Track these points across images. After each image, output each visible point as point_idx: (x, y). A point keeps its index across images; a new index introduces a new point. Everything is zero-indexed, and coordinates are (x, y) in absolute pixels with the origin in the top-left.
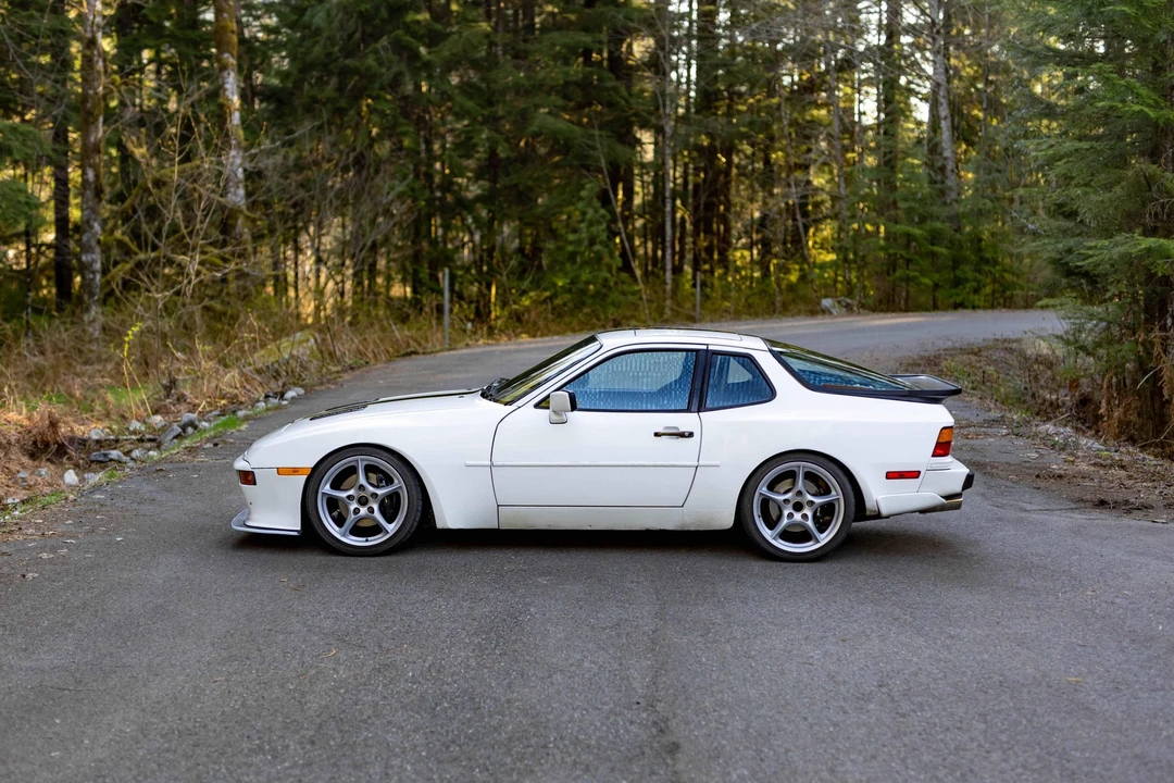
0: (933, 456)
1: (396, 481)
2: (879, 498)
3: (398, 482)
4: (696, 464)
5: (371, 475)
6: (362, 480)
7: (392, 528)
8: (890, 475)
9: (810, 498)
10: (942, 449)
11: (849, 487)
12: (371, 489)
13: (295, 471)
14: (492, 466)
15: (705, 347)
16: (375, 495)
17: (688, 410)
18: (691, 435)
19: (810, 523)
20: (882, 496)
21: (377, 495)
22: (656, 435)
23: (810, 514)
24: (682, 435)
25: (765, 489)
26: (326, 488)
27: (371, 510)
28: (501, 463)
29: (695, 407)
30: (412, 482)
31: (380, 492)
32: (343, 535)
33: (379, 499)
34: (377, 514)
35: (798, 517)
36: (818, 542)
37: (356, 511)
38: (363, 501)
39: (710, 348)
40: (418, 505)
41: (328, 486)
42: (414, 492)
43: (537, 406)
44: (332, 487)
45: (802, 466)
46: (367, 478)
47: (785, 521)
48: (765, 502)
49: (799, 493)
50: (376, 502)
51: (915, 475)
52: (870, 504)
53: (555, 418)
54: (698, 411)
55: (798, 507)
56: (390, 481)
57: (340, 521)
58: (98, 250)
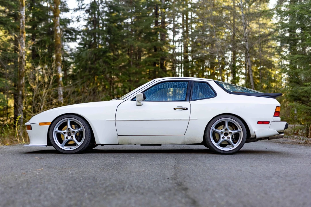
0: (274, 116)
1: (81, 127)
2: (255, 131)
3: (82, 127)
4: (189, 119)
5: (73, 125)
6: (69, 127)
7: (79, 144)
8: (259, 123)
9: (230, 131)
10: (277, 114)
11: (244, 127)
12: (72, 130)
13: (45, 124)
14: (115, 121)
15: (191, 80)
16: (73, 132)
17: (186, 101)
18: (187, 109)
19: (231, 140)
20: (256, 130)
21: (74, 132)
22: (174, 109)
23: (230, 137)
24: (184, 109)
25: (214, 128)
26: (56, 130)
27: (72, 137)
28: (119, 120)
29: (188, 99)
30: (87, 127)
31: (75, 131)
32: (62, 146)
33: (75, 133)
34: (74, 139)
35: (226, 138)
36: (234, 147)
37: (67, 138)
38: (69, 134)
39: (193, 80)
40: (89, 136)
41: (57, 129)
42: (88, 131)
43: (132, 100)
44: (59, 129)
45: (227, 120)
46: (71, 127)
47: (222, 140)
48: (214, 133)
49: (226, 129)
50: (74, 134)
51: (268, 123)
52: (252, 133)
53: (138, 103)
54: (189, 101)
55: (226, 134)
56: (79, 127)
57: (61, 141)
58: (22, 113)
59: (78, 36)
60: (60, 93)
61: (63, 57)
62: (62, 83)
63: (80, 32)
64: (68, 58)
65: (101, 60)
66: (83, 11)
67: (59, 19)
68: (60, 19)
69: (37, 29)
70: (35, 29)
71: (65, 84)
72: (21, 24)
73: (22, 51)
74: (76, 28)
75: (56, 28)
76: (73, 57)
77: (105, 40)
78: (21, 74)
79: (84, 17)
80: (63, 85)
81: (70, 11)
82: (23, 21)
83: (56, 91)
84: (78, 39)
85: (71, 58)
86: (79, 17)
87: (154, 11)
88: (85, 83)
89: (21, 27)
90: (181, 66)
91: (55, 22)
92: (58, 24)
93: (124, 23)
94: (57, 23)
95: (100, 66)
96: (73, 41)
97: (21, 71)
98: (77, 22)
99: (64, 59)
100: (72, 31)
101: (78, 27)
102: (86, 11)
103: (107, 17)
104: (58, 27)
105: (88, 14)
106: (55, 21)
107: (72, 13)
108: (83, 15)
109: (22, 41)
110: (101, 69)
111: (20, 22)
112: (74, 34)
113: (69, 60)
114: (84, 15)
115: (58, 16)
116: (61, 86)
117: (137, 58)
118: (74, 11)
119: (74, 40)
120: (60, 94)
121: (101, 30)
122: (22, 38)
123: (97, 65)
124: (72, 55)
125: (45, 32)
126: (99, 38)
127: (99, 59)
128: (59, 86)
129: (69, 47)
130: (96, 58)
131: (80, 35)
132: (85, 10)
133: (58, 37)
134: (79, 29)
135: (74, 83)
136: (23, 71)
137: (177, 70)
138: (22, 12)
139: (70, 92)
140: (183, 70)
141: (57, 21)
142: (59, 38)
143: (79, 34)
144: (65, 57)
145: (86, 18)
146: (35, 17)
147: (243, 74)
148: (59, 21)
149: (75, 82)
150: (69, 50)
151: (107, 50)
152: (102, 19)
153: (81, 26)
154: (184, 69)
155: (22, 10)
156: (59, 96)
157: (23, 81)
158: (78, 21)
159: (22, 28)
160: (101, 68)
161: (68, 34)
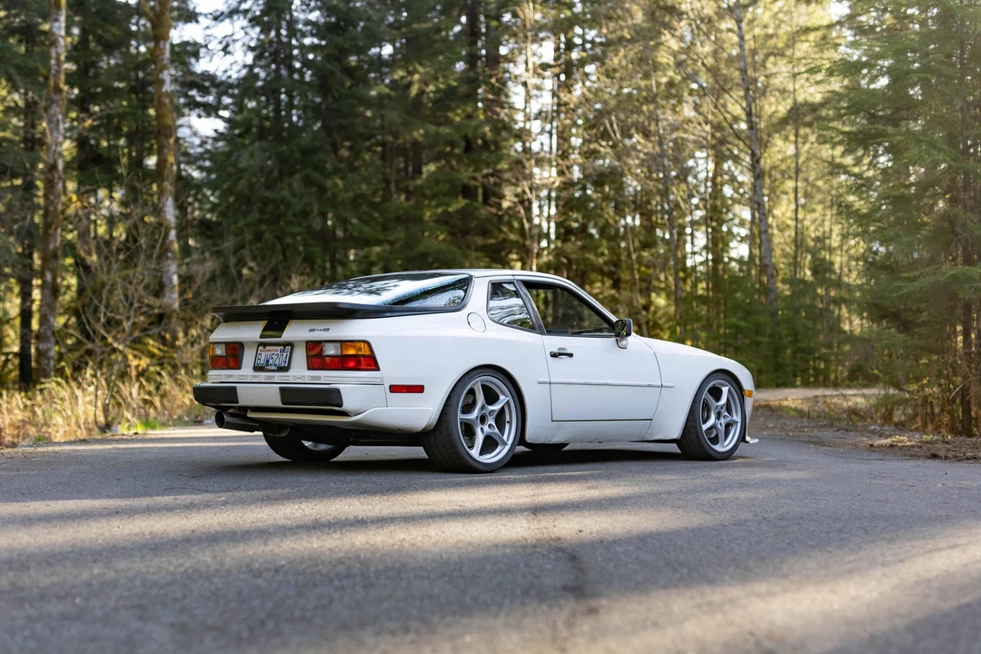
58: (53, 340)
59: (227, 100)
60: (171, 280)
61: (178, 164)
62: (176, 246)
63: (231, 86)
64: (194, 167)
65: (297, 176)
66: (244, 23)
67: (168, 46)
68: (172, 46)
69: (97, 76)
70: (91, 73)
71: (186, 250)
72: (53, 62)
73: (53, 148)
74: (219, 74)
75: (161, 76)
76: (207, 164)
77: (310, 114)
78: (49, 219)
79: (246, 39)
80: (178, 256)
81: (201, 19)
82: (58, 55)
83: (159, 274)
84: (226, 108)
85: (201, 169)
86: (229, 39)
87: (464, 19)
88: (248, 247)
89: (53, 72)
90: (549, 198)
91: (158, 56)
92: (165, 62)
93: (371, 57)
94: (162, 60)
95: (294, 196)
96: (209, 115)
97: (51, 209)
98: (222, 53)
99: (179, 170)
100: (207, 84)
101: (226, 71)
102: (250, 21)
103: (316, 41)
104: (166, 72)
105: (258, 29)
106: (157, 53)
107: (208, 27)
108: (242, 33)
109: (54, 115)
110: (298, 205)
111: (50, 58)
112: (214, 90)
113: (196, 174)
114: (246, 33)
115: (166, 37)
116: (174, 258)
117: (410, 169)
118: (216, 19)
119: (211, 110)
120: (168, 282)
121: (297, 81)
122: (54, 106)
123: (285, 193)
124: (205, 160)
125: (121, 85)
126: (290, 106)
127: (291, 174)
128: (168, 258)
129: (195, 134)
130: (280, 171)
131: (231, 96)
132: (249, 16)
133: (165, 104)
134: (230, 77)
135: (215, 249)
136: (56, 209)
137: (535, 210)
138: (56, 24)
139: (200, 276)
140: (553, 211)
141: (163, 54)
142: (169, 107)
143: (230, 91)
144: (182, 166)
145: (253, 44)
146: (91, 37)
147: (742, 223)
148: (167, 54)
149: (218, 245)
150: (197, 141)
151: (318, 144)
152: (302, 47)
153: (236, 68)
154: (557, 206)
155: (57, 20)
156: (167, 289)
157: (56, 240)
158: (226, 50)
159: (54, 76)
160: (296, 200)
161: (193, 93)
